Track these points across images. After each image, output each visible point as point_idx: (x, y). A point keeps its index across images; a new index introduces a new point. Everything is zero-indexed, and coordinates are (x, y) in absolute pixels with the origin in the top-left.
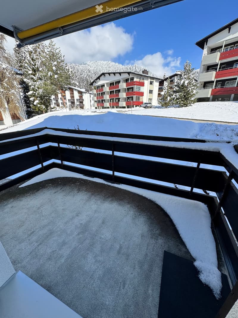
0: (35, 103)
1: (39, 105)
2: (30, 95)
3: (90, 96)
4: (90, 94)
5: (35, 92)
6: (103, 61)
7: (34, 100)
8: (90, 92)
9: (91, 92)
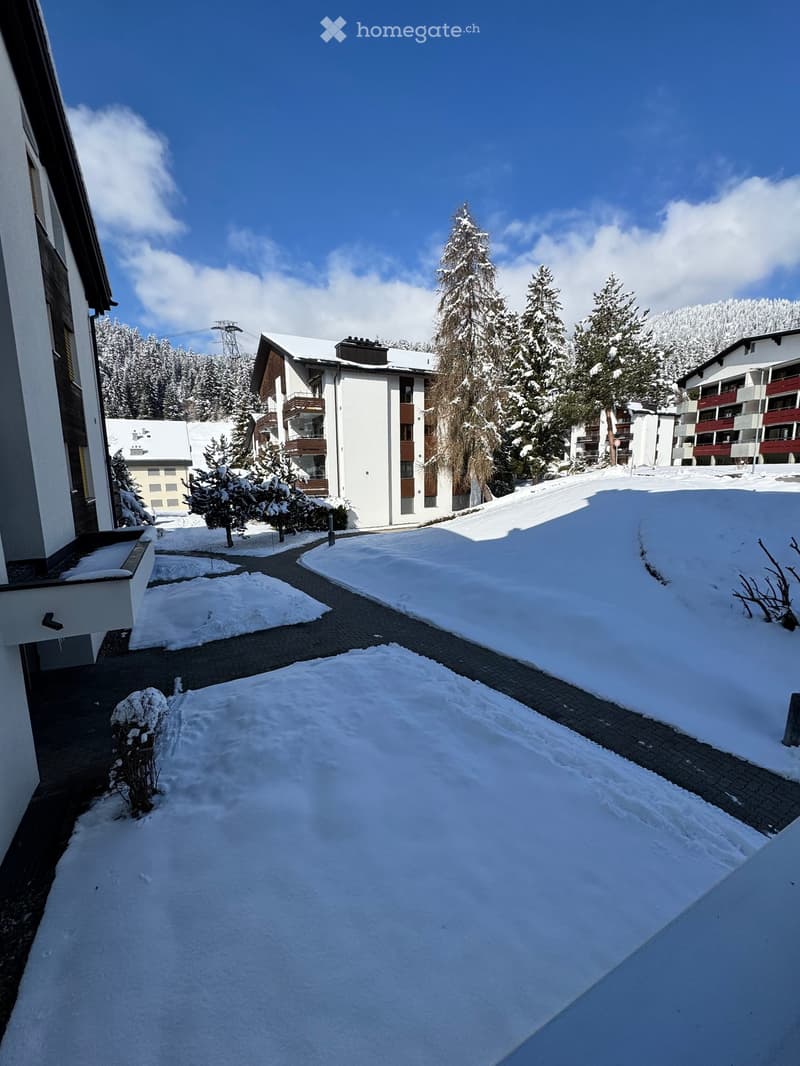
0: (523, 453)
1: (531, 458)
2: (514, 432)
3: (659, 422)
4: (660, 415)
5: (527, 424)
6: (699, 306)
7: (522, 444)
8: (660, 409)
9: (663, 410)
